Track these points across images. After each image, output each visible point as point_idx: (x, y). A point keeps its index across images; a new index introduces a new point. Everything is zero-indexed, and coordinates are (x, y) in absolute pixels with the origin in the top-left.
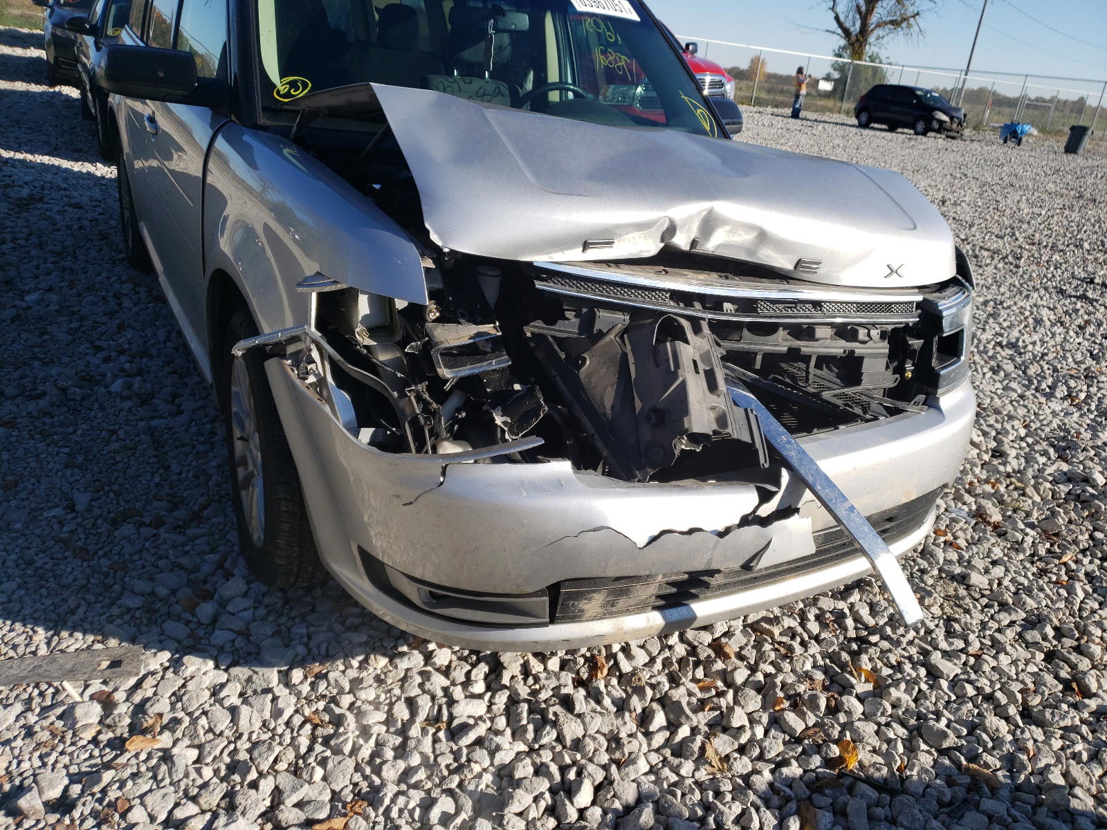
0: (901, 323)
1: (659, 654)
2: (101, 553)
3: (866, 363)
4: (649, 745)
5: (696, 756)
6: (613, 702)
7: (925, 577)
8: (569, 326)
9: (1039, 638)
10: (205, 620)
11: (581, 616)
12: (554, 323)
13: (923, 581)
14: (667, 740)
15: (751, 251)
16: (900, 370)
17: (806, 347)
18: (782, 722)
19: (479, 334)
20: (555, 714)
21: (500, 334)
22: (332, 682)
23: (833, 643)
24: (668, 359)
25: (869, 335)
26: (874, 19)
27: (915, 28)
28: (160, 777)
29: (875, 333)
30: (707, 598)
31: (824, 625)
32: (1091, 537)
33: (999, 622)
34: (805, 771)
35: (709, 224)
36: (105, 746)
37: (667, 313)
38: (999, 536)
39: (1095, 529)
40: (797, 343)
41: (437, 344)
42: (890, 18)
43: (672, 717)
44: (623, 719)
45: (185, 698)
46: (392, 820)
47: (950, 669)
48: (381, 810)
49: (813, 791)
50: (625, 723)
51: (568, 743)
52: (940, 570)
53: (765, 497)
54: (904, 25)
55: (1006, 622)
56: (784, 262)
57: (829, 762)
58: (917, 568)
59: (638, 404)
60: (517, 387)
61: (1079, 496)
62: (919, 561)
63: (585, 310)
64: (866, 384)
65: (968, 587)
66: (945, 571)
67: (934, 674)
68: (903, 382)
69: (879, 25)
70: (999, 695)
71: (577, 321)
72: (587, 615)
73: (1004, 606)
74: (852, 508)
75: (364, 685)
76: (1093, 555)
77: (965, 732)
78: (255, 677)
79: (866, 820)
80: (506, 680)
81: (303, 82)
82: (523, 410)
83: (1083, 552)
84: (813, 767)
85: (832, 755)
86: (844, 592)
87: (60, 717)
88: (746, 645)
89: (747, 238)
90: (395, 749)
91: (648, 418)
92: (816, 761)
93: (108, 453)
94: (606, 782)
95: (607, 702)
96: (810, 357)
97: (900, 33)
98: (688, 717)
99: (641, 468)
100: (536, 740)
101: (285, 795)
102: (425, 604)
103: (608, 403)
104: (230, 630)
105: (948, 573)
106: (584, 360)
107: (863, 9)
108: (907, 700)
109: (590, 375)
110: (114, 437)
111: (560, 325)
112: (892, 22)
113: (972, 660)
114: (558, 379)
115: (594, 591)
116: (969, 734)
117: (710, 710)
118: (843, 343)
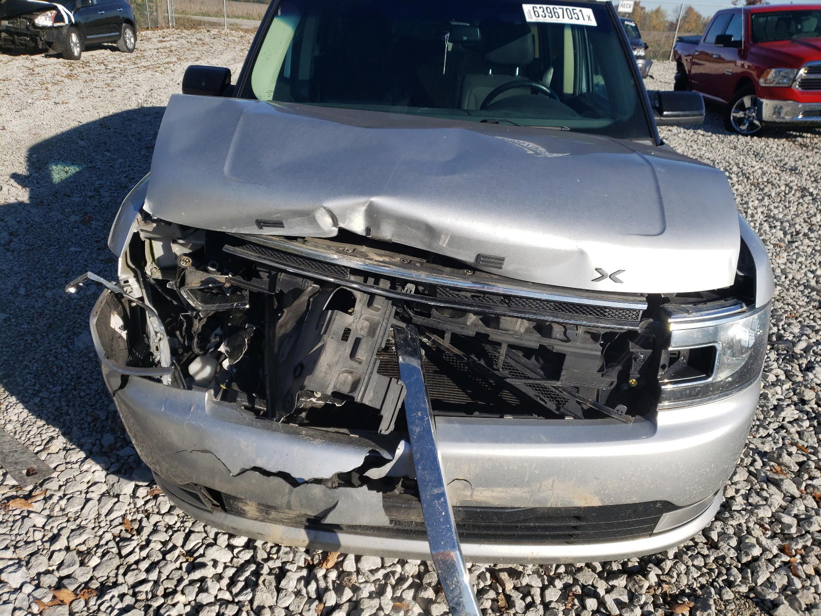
1: (390, 566)
3: (569, 360)
8: (262, 283)
17: (495, 335)
20: (264, 582)
24: (324, 324)
31: (564, 596)
40: (485, 330)
41: (184, 285)
50: (309, 610)
51: (255, 607)
52: (751, 589)
53: (374, 461)
58: (725, 577)
62: (735, 571)
63: (273, 273)
64: (567, 380)
71: (268, 280)
91: (296, 370)
96: (500, 344)
100: (237, 594)
105: (758, 595)
106: (282, 314)
109: (281, 327)
118: (538, 337)
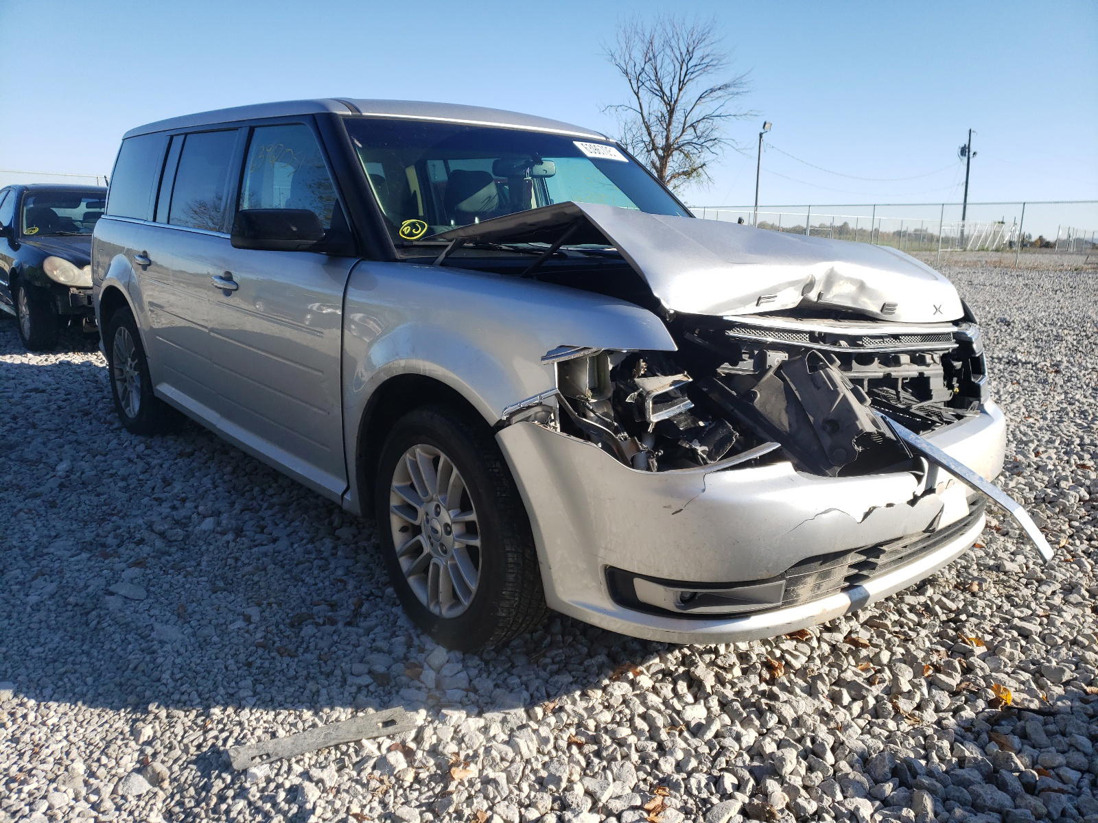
0: (948, 349)
2: (301, 650)
3: (932, 381)
4: (851, 714)
5: (893, 714)
6: (802, 691)
7: (970, 571)
8: (746, 366)
9: (1080, 599)
10: (432, 685)
11: (796, 601)
12: (736, 364)
13: (969, 574)
14: (862, 709)
15: (855, 300)
16: (950, 386)
17: (895, 372)
18: (937, 681)
19: (674, 383)
20: (766, 704)
21: (691, 380)
22: (571, 712)
23: (935, 626)
24: (825, 382)
25: (933, 359)
26: (668, 172)
27: (705, 177)
28: (491, 796)
29: (936, 357)
30: (875, 577)
31: (920, 615)
32: (1070, 526)
33: (1044, 593)
34: (977, 714)
35: (830, 280)
36: (429, 782)
37: (812, 348)
38: (1004, 535)
39: (1070, 520)
40: (888, 370)
41: (648, 393)
42: (681, 170)
43: (853, 693)
44: (819, 699)
45: (466, 739)
46: (697, 797)
47: (1034, 627)
48: (682, 790)
49: (992, 725)
50: (823, 702)
51: (790, 722)
54: (694, 174)
55: (1049, 593)
56: (874, 308)
57: (991, 704)
59: (811, 419)
60: (701, 424)
61: (1044, 499)
63: (756, 352)
64: (935, 399)
65: (1006, 573)
66: (981, 565)
67: (1025, 635)
68: (955, 396)
69: (673, 177)
70: (1080, 638)
71: (752, 361)
72: (802, 598)
73: (1040, 581)
74: (981, 479)
75: (597, 711)
76: (1080, 539)
77: (1074, 668)
78: (509, 717)
79: (1045, 736)
80: (709, 690)
81: (420, 224)
82: (717, 438)
83: (1071, 536)
84: (980, 709)
85: (992, 698)
86: (920, 588)
87: (374, 768)
88: (872, 637)
89: (851, 289)
90: (656, 751)
91: (824, 429)
92: (981, 704)
93: (243, 576)
94: (837, 745)
95: (798, 690)
96: (897, 379)
97: (693, 181)
98: (868, 690)
99: (830, 466)
100: (762, 726)
101: (598, 794)
102: (677, 607)
103: (786, 423)
104: (459, 688)
106: (755, 394)
107: (658, 164)
108: (1017, 653)
109: (764, 404)
110: (239, 563)
111: (741, 365)
112: (684, 173)
113: (1045, 620)
114: (736, 411)
115: (809, 576)
116: (1076, 669)
117: (879, 683)
118: (915, 367)
